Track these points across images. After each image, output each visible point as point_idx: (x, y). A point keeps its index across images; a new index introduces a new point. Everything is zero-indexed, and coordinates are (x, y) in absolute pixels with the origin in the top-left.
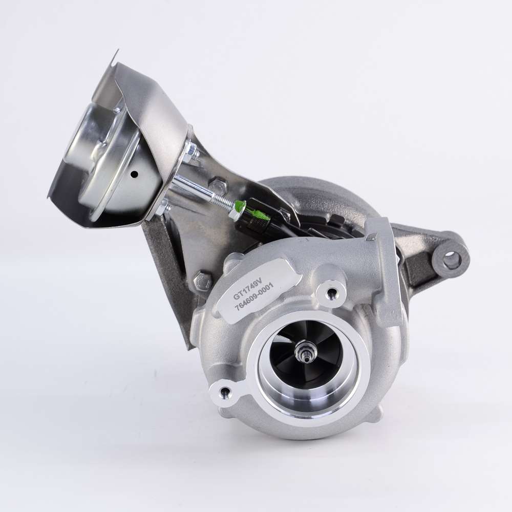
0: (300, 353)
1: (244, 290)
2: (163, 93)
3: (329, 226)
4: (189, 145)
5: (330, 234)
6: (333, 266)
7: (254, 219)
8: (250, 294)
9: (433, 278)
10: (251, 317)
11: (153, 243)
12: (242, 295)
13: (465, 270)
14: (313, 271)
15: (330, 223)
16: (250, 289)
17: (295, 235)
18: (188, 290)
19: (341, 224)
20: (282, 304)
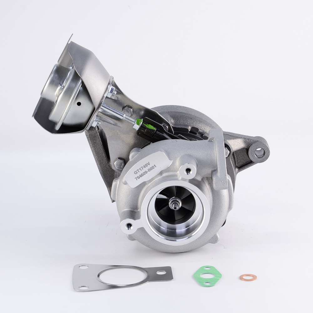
0: (172, 204)
1: (140, 169)
2: (96, 58)
3: (190, 133)
4: (110, 87)
5: (191, 138)
6: (190, 156)
7: (147, 130)
8: (143, 171)
9: (250, 163)
10: (144, 184)
11: (92, 142)
12: (139, 172)
13: (267, 158)
14: (179, 158)
15: (190, 132)
16: (143, 168)
17: (170, 138)
18: (111, 168)
19: (197, 132)
20: (161, 177)
